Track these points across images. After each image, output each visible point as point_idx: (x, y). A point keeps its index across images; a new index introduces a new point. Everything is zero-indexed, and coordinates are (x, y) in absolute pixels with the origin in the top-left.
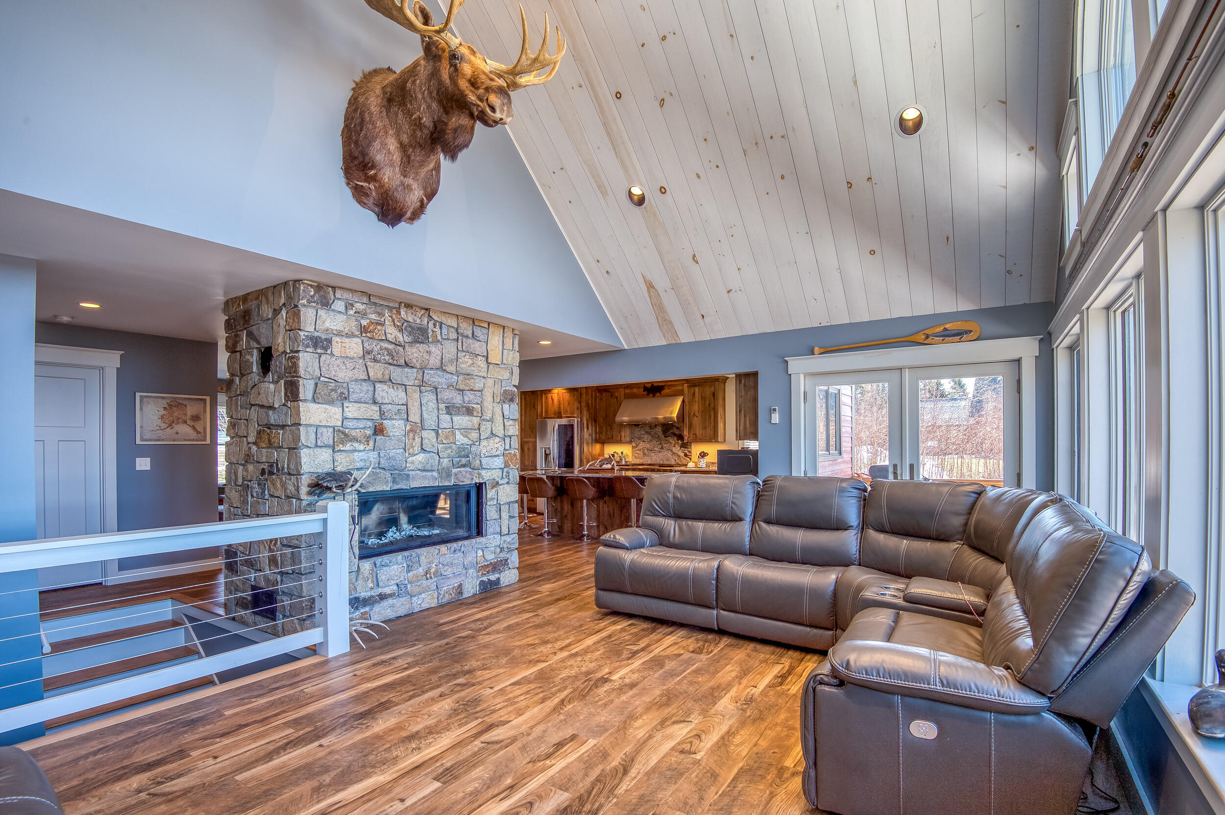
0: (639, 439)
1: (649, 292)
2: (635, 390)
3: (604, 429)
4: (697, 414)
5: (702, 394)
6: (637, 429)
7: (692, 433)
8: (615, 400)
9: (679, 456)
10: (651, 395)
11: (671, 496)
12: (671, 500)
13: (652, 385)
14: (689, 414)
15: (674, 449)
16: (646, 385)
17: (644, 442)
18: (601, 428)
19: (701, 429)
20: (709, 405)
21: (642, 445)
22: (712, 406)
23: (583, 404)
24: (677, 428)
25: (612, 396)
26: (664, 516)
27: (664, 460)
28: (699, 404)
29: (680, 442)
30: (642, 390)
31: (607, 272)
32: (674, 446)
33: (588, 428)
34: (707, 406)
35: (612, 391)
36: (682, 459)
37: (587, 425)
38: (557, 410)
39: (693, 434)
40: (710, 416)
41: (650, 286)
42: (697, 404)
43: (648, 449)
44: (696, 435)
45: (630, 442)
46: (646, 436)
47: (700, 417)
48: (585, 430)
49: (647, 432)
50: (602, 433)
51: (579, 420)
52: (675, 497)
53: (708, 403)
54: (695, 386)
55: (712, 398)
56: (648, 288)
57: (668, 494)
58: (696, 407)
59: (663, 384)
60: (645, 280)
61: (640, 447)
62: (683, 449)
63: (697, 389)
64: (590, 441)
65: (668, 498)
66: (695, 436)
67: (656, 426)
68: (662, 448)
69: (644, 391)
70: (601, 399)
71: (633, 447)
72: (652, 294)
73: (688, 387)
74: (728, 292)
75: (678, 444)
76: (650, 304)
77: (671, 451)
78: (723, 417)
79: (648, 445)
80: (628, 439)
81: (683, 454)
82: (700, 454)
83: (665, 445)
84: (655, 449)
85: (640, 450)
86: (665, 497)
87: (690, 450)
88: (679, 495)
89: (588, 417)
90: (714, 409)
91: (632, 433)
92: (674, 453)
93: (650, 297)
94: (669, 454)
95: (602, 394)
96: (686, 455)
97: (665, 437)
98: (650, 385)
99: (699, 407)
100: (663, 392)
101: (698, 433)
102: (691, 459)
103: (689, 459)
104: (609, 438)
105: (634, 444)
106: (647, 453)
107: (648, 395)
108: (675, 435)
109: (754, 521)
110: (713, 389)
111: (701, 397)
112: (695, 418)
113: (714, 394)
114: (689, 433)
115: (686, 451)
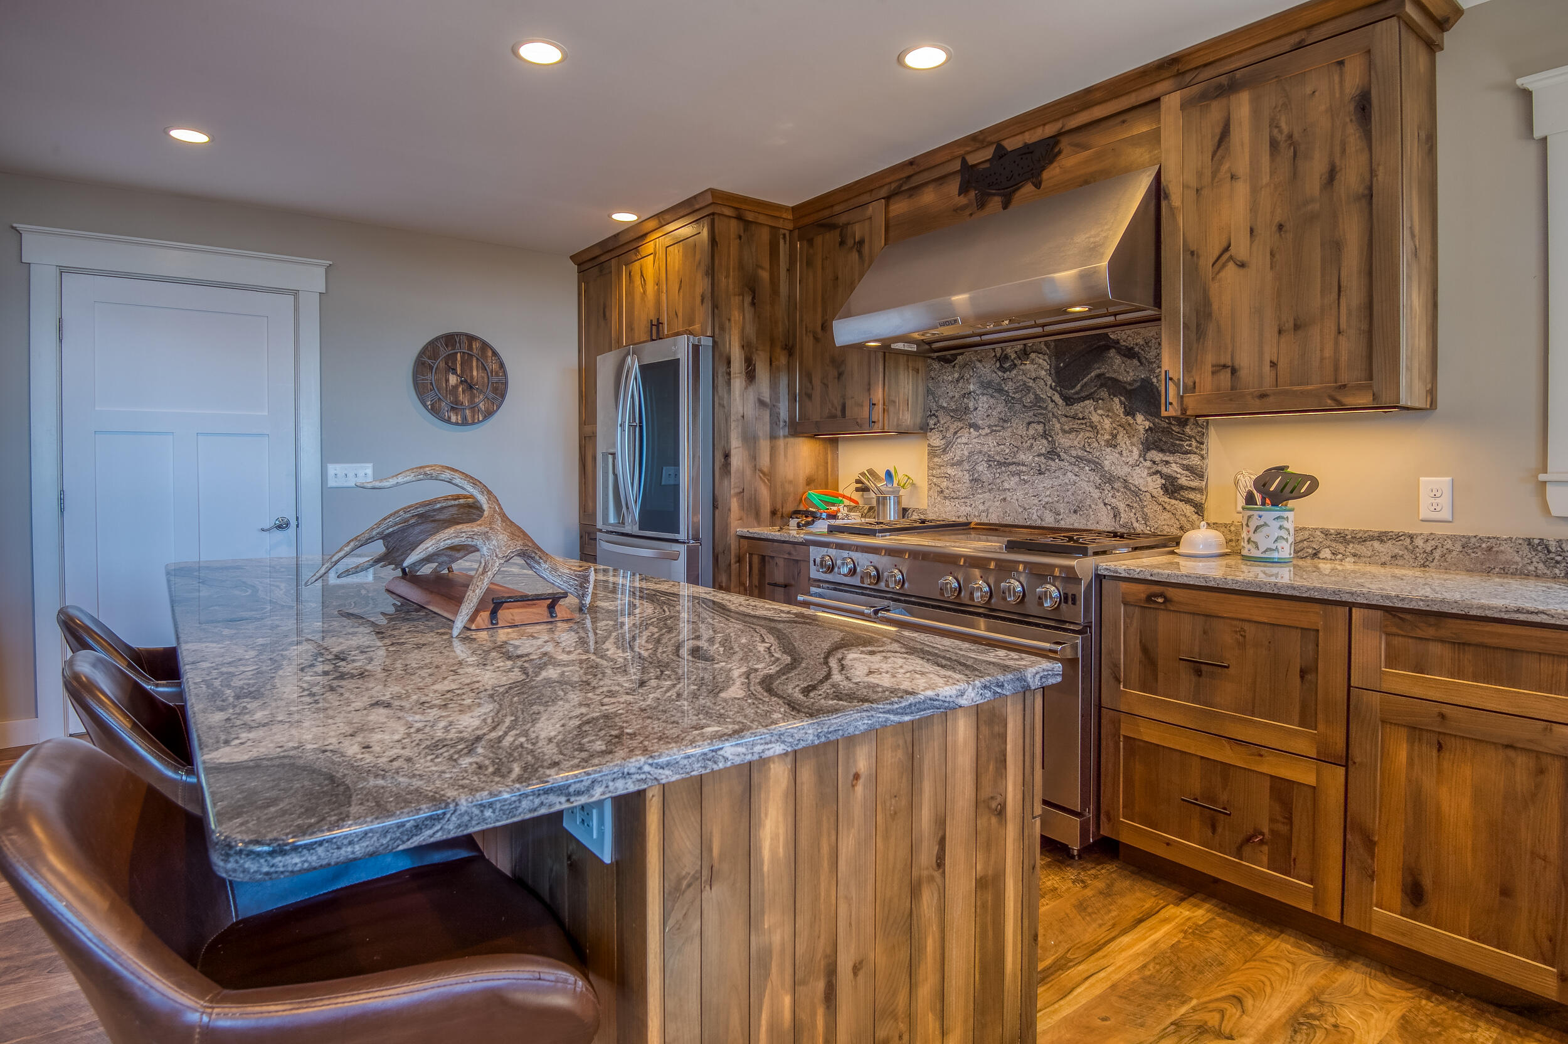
0: (960, 413)
2: (928, 197)
3: (817, 381)
4: (1241, 248)
5: (1274, 124)
6: (950, 375)
7: (1210, 359)
8: (855, 255)
9: (1136, 493)
10: (996, 202)
13: (1001, 153)
15: (1110, 460)
16: (972, 160)
17: (976, 427)
18: (807, 376)
19: (1270, 333)
20: (1332, 175)
21: (967, 442)
22: (1351, 178)
23: (729, 282)
24: (1129, 353)
25: (842, 243)
27: (1061, 507)
28: (1255, 190)
29: (1142, 422)
30: (953, 187)
32: (1112, 444)
33: (750, 376)
34: (1313, 182)
35: (843, 219)
36: (1151, 508)
37: (749, 363)
38: (652, 316)
39: (1219, 368)
42: (1242, 189)
43: (990, 460)
44: (1234, 371)
45: (923, 430)
46: (984, 402)
47: (1259, 260)
48: (738, 383)
49: (986, 385)
50: (809, 396)
51: (707, 342)
53: (1316, 167)
54: (1227, 88)
58: (1238, 210)
59: (1050, 130)
61: (959, 451)
62: (1158, 455)
63: (1242, 106)
64: (763, 429)
66: (1225, 376)
67: (1025, 354)
68: (1052, 454)
69: (963, 190)
70: (809, 263)
71: (933, 453)
73: (1184, 106)
75: (1129, 429)
77: (1097, 466)
78: (1425, 255)
79: (991, 442)
80: (907, 418)
81: (1154, 485)
82: (1262, 483)
83: (1064, 441)
84: (1022, 457)
85: (959, 463)
87: (1194, 460)
89: (751, 331)
90: (1369, 196)
91: (929, 392)
92: (1109, 479)
94: (1086, 483)
95: (811, 242)
96: (1172, 488)
97: (1069, 401)
98: (988, 153)
99: (1254, 209)
100: (1052, 174)
101: (1245, 360)
102: (1199, 509)
103: (1189, 510)
104: (834, 417)
105: (936, 440)
106: (987, 476)
107: (981, 204)
108: (1114, 386)
110: (1353, 77)
111: (1274, 145)
112: (1230, 271)
113: (1363, 106)
114: (1188, 367)
115: (1174, 469)
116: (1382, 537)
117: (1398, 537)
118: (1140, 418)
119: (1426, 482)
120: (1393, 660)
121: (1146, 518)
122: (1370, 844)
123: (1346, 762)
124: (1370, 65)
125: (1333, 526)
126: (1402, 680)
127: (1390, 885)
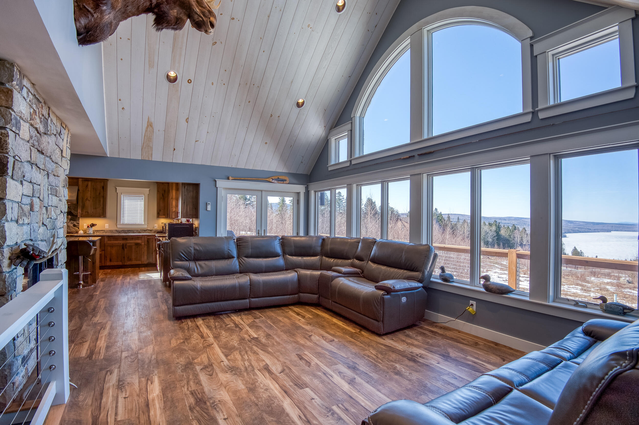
1: (147, 128)
4: (89, 198)
7: (85, 211)
11: (192, 249)
12: (193, 251)
14: (83, 198)
19: (92, 209)
20: (100, 194)
22: (102, 194)
26: (188, 260)
28: (91, 193)
31: (123, 108)
34: (98, 194)
40: (100, 201)
41: (150, 125)
42: (89, 192)
44: (88, 212)
47: (91, 201)
52: (195, 249)
54: (88, 180)
55: (102, 190)
56: (148, 126)
57: (191, 248)
58: (89, 194)
60: (148, 122)
62: (71, 221)
63: (90, 185)
65: (191, 250)
66: (87, 213)
72: (149, 129)
73: (82, 180)
74: (196, 141)
76: (143, 135)
81: (72, 225)
82: (89, 225)
86: (189, 250)
87: (78, 222)
88: (198, 249)
90: (103, 197)
93: (146, 131)
96: (74, 226)
101: (89, 211)
102: (79, 228)
103: (77, 228)
109: (238, 257)
111: (93, 189)
112: (87, 201)
113: (103, 188)
114: (82, 211)
115: (75, 223)
116: (102, 230)
117: (103, 230)
118: (69, 216)
119: (106, 225)
120: (108, 240)
121: (70, 230)
122: (106, 257)
123: (104, 250)
124: (104, 184)
125: (96, 230)
126: (109, 242)
127: (108, 260)
